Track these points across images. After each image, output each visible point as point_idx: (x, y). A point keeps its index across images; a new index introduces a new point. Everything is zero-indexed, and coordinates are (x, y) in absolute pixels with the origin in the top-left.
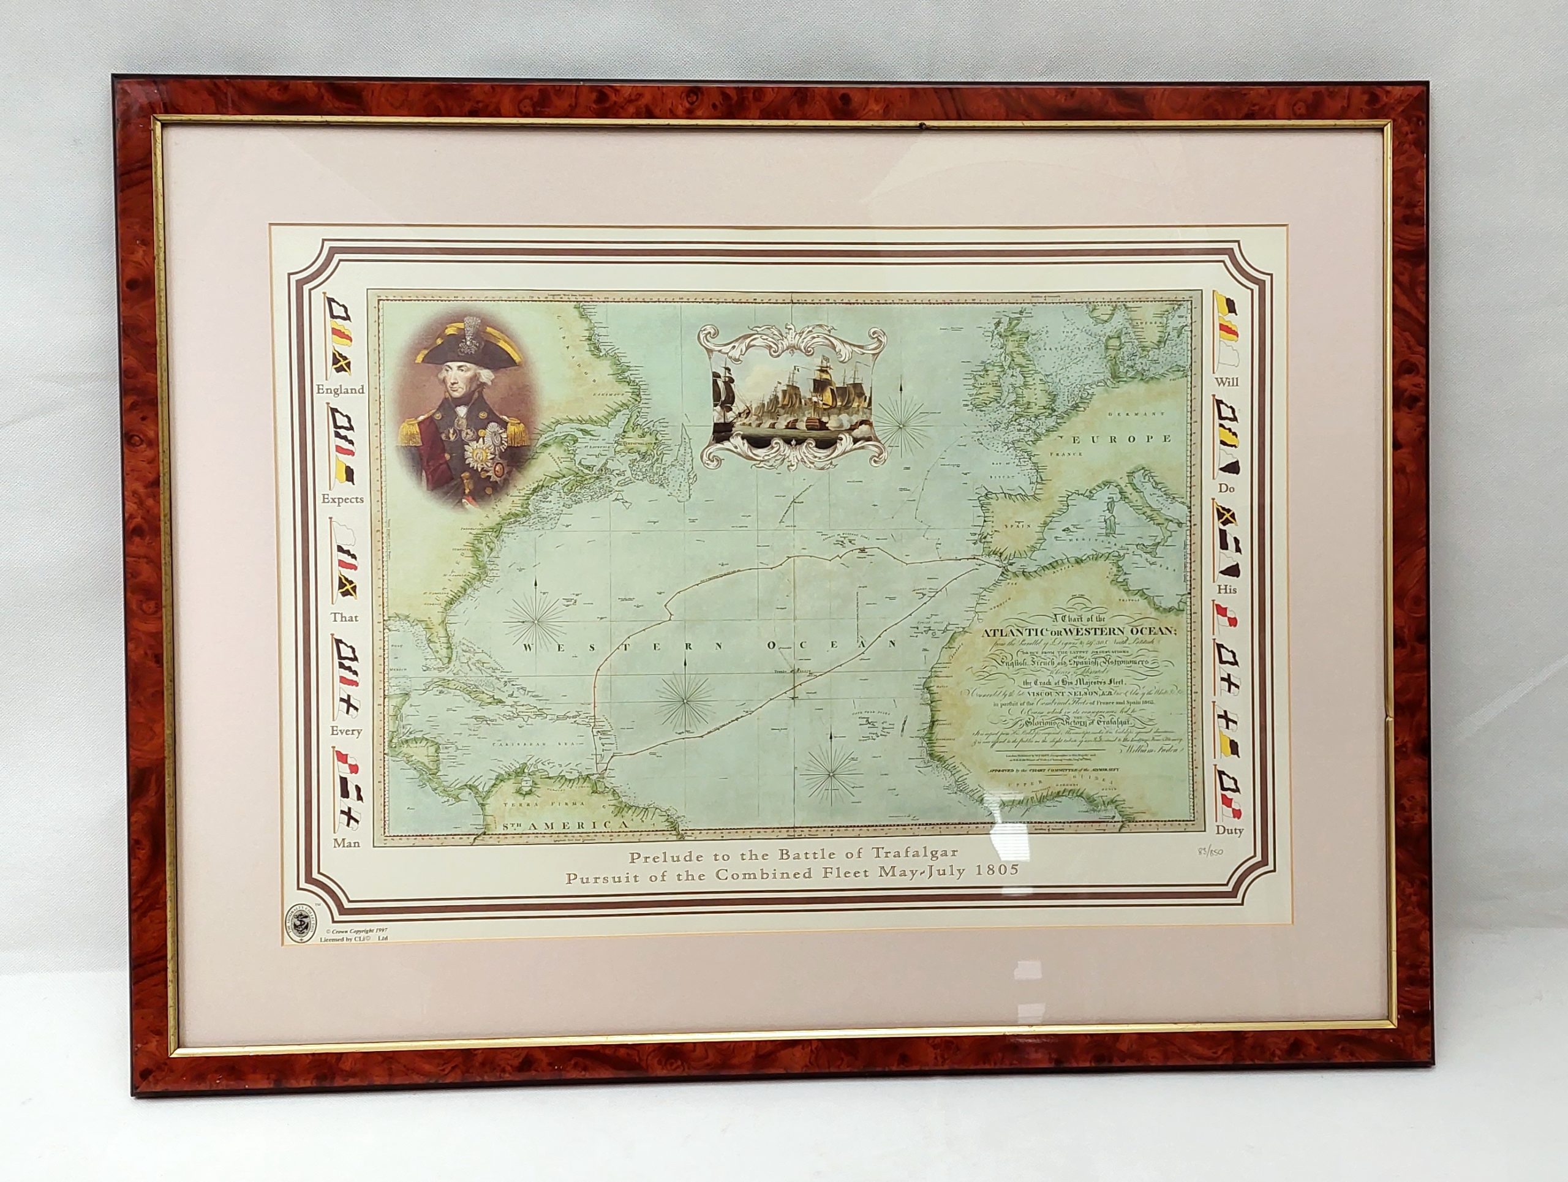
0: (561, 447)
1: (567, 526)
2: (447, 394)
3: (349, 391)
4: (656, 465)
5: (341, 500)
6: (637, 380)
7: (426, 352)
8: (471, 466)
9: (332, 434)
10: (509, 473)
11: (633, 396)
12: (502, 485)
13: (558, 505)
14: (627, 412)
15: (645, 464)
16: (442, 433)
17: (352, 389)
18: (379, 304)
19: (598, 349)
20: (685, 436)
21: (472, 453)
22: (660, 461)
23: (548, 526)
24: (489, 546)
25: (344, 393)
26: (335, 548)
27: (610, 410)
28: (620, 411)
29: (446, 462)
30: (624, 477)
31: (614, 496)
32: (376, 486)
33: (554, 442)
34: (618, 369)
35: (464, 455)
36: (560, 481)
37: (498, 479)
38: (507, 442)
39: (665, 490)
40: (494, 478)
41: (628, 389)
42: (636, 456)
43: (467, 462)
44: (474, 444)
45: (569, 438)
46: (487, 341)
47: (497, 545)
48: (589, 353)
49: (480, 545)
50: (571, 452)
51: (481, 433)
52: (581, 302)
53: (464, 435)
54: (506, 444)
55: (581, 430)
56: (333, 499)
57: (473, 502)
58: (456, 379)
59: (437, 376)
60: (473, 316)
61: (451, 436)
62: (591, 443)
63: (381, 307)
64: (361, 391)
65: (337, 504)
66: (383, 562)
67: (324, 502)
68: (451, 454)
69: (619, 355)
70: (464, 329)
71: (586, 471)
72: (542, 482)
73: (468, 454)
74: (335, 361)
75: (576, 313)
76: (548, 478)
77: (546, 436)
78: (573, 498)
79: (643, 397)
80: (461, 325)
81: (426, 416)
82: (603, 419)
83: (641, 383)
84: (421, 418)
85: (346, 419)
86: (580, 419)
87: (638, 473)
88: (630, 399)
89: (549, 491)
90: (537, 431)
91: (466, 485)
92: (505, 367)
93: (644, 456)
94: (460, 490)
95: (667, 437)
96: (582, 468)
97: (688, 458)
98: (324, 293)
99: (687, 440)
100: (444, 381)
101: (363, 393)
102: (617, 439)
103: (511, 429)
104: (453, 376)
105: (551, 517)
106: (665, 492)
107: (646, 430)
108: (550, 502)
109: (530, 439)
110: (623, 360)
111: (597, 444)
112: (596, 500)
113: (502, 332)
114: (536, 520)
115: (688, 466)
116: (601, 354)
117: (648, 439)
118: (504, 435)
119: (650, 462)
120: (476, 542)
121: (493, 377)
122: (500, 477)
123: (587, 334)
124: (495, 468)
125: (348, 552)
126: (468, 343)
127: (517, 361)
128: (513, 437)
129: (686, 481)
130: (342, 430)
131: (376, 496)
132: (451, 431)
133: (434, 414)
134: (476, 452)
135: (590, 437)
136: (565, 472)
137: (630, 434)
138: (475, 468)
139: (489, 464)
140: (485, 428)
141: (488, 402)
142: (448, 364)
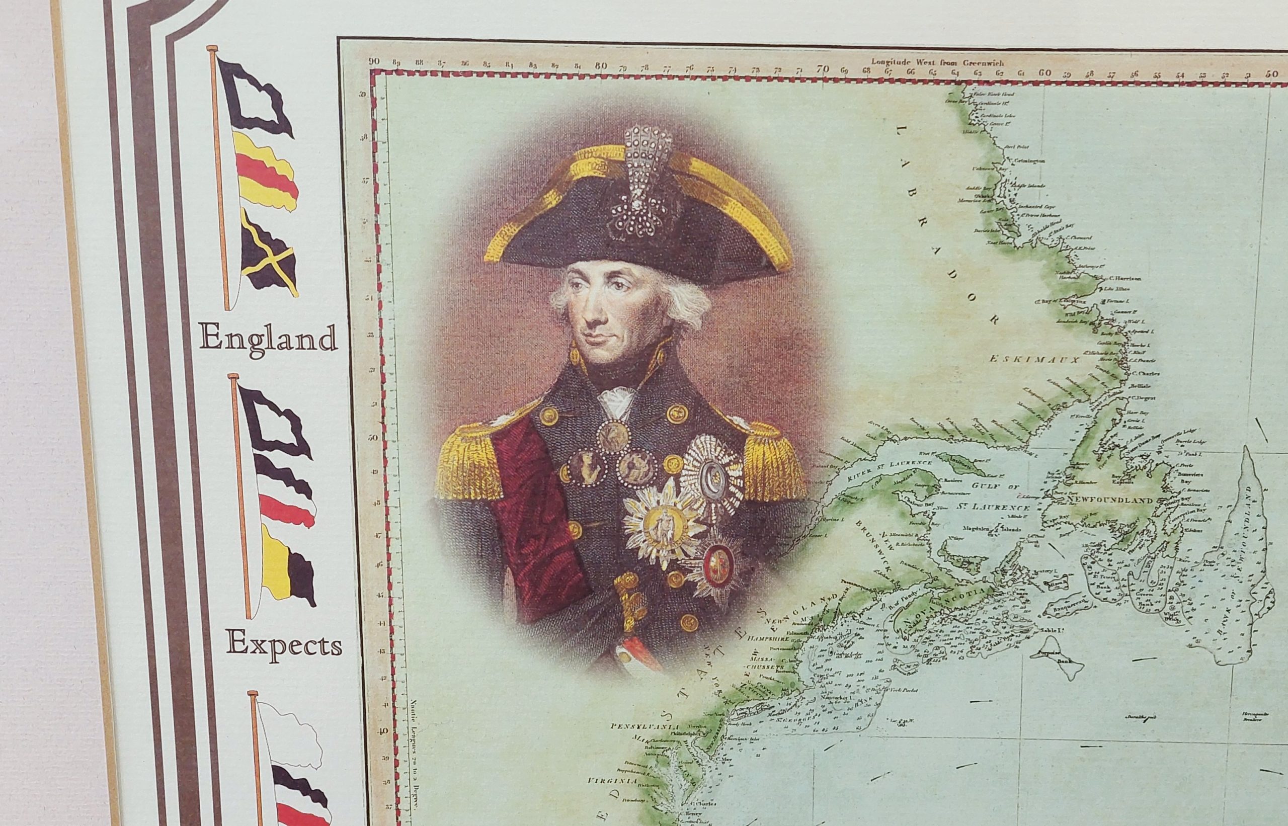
0: (892, 504)
1: (902, 724)
2: (575, 352)
3: (294, 343)
4: (1160, 561)
5: (279, 647)
6: (1121, 319)
7: (513, 230)
8: (641, 554)
9: (249, 464)
10: (748, 574)
11: (1107, 365)
12: (724, 608)
13: (877, 666)
14: (1085, 409)
15: (1126, 557)
16: (559, 465)
17: (300, 338)
18: (373, 83)
19: (1009, 226)
20: (1250, 481)
21: (645, 519)
22: (1170, 550)
23: (850, 724)
24: (686, 775)
25: (280, 347)
26: (267, 775)
27: (1035, 404)
28: (1065, 406)
29: (572, 546)
30: (1066, 594)
31: (1036, 642)
32: (376, 611)
33: (874, 492)
34: (1067, 287)
35: (621, 524)
36: (886, 599)
37: (714, 592)
38: (742, 490)
39: (1180, 631)
40: (704, 589)
41: (1092, 343)
42: (1105, 535)
43: (630, 545)
44: (650, 496)
45: (915, 479)
46: (693, 200)
47: (709, 773)
48: (983, 238)
49: (664, 770)
50: (919, 518)
51: (671, 463)
52: (969, 82)
53: (622, 468)
54: (740, 495)
55: (951, 459)
56: (259, 644)
57: (647, 654)
58: (601, 311)
59: (546, 301)
60: (652, 124)
61: (585, 472)
62: (977, 496)
63: (379, 92)
64: (327, 342)
65: (269, 657)
66: (398, 812)
67: (233, 651)
68: (584, 523)
69: (1073, 244)
70: (623, 163)
71: (960, 574)
72: (837, 600)
73: (633, 523)
74: (251, 254)
75: (951, 118)
76: (854, 589)
77: (851, 472)
78: (922, 648)
79: (1135, 367)
80: (615, 152)
81: (514, 416)
82: (1013, 427)
83: (1130, 327)
84: (502, 421)
85: (286, 423)
86: (948, 426)
87: (1108, 582)
88: (1097, 373)
89: (854, 626)
90: (829, 460)
91: (626, 606)
92: (740, 279)
93: (1125, 536)
94: (611, 625)
95: (1196, 483)
96: (949, 566)
97: (1254, 542)
98: (213, 50)
99: (1255, 494)
100: (566, 317)
101: (333, 348)
102: (1051, 485)
103: (755, 452)
104: (591, 305)
105: (857, 696)
106: (1179, 635)
107: (1137, 462)
108: (858, 656)
109: (807, 482)
110: (1083, 258)
111: (992, 498)
112: (984, 652)
113: (734, 174)
114: (817, 706)
115: (1250, 567)
116: (1019, 242)
117: (1141, 487)
118: (735, 471)
119: (1144, 551)
120: (652, 762)
121: (708, 306)
122: (721, 586)
123: (980, 180)
124: (708, 560)
125: (302, 786)
126: (636, 205)
127: (776, 262)
128: (761, 478)
129: (1244, 606)
130: (277, 452)
131: (376, 638)
132: (587, 459)
133: (537, 410)
134: (655, 516)
135: (974, 478)
136: (899, 573)
137: (1090, 473)
138: (652, 562)
139: (692, 551)
140: (682, 450)
141: (691, 377)
142: (580, 265)
